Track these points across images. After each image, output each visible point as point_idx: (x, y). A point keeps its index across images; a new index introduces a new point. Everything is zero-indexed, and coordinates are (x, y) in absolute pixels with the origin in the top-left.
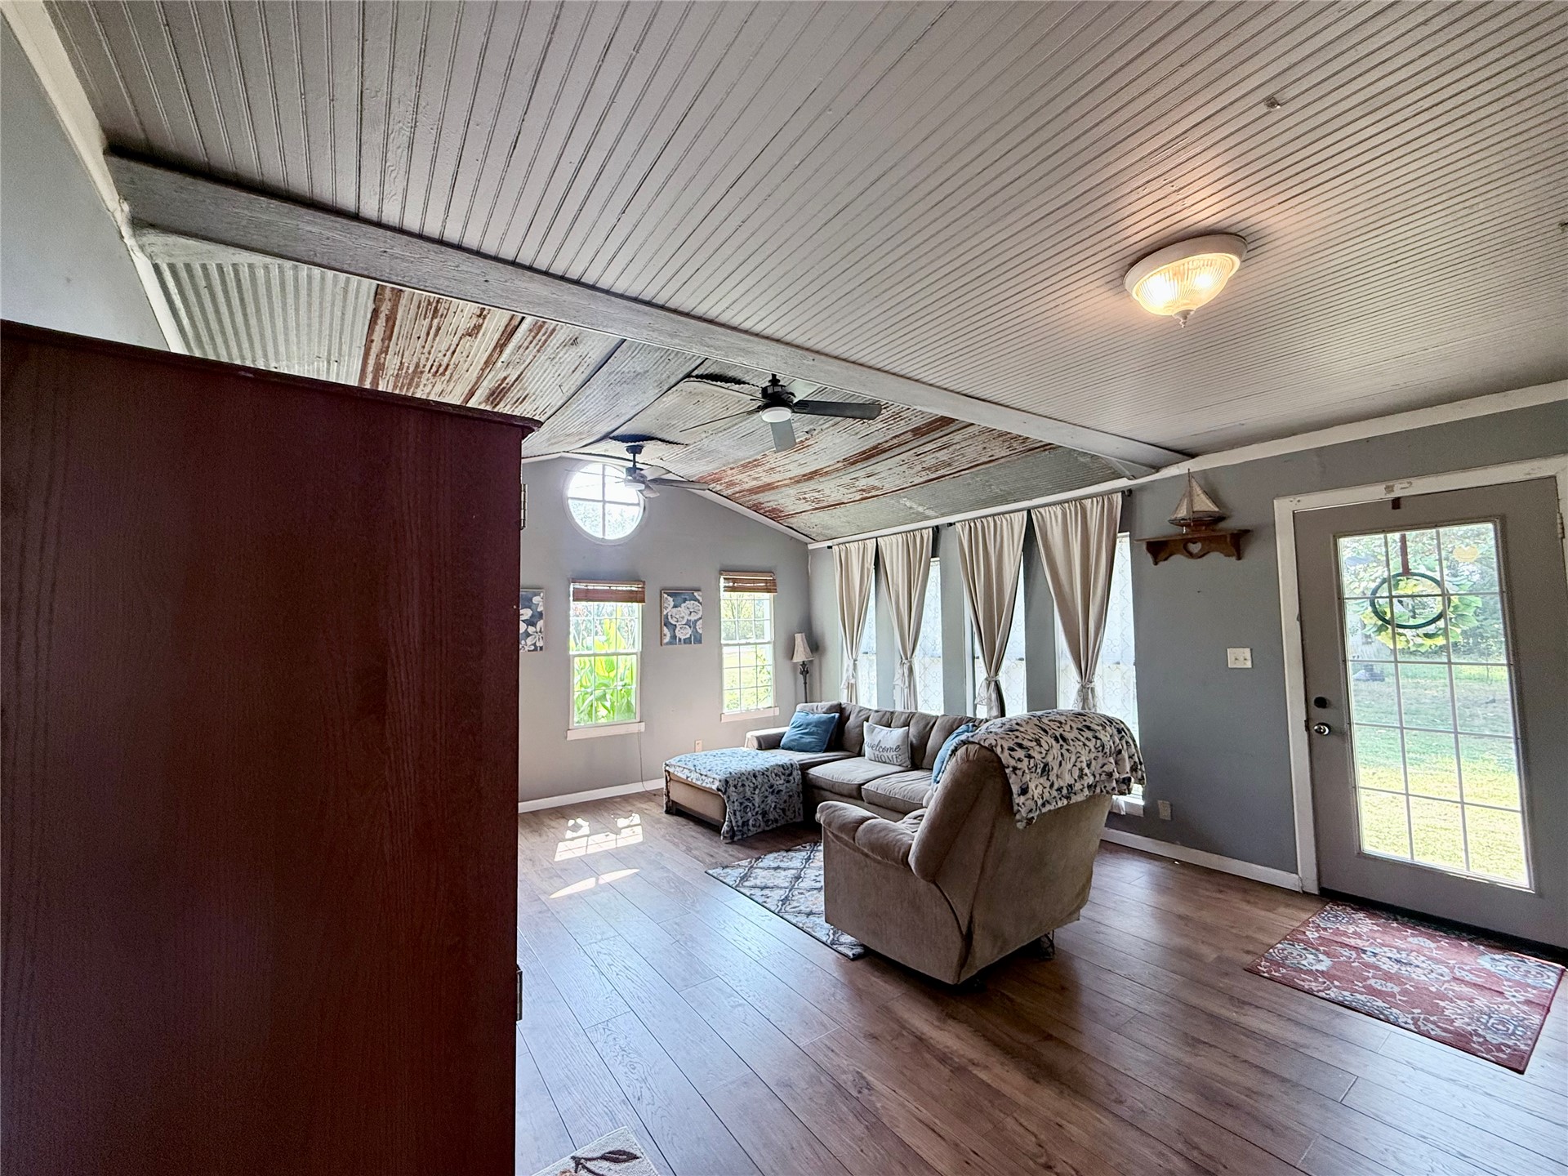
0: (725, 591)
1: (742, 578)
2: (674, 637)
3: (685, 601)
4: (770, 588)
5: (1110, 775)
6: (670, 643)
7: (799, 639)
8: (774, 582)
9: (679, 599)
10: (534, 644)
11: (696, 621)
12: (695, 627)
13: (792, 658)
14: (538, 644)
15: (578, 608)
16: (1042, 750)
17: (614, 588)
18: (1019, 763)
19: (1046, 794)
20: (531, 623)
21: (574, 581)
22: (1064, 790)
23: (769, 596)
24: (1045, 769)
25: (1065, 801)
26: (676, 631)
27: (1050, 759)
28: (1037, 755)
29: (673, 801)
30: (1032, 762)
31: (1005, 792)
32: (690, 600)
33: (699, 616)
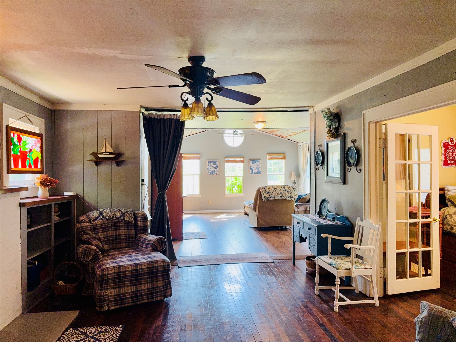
0: (268, 159)
1: (271, 155)
2: (253, 172)
3: (256, 162)
4: (284, 158)
5: (286, 195)
6: (251, 174)
7: (293, 173)
8: (285, 156)
9: (254, 162)
10: (217, 173)
11: (259, 168)
12: (259, 169)
13: (291, 179)
15: (227, 165)
16: (269, 190)
17: (236, 159)
18: (263, 191)
19: (268, 197)
20: (216, 168)
21: (226, 158)
22: (273, 197)
23: (283, 160)
24: (268, 193)
25: (273, 199)
26: (253, 171)
27: (270, 191)
28: (267, 190)
29: (246, 212)
30: (265, 191)
31: (261, 195)
32: (257, 162)
33: (260, 166)
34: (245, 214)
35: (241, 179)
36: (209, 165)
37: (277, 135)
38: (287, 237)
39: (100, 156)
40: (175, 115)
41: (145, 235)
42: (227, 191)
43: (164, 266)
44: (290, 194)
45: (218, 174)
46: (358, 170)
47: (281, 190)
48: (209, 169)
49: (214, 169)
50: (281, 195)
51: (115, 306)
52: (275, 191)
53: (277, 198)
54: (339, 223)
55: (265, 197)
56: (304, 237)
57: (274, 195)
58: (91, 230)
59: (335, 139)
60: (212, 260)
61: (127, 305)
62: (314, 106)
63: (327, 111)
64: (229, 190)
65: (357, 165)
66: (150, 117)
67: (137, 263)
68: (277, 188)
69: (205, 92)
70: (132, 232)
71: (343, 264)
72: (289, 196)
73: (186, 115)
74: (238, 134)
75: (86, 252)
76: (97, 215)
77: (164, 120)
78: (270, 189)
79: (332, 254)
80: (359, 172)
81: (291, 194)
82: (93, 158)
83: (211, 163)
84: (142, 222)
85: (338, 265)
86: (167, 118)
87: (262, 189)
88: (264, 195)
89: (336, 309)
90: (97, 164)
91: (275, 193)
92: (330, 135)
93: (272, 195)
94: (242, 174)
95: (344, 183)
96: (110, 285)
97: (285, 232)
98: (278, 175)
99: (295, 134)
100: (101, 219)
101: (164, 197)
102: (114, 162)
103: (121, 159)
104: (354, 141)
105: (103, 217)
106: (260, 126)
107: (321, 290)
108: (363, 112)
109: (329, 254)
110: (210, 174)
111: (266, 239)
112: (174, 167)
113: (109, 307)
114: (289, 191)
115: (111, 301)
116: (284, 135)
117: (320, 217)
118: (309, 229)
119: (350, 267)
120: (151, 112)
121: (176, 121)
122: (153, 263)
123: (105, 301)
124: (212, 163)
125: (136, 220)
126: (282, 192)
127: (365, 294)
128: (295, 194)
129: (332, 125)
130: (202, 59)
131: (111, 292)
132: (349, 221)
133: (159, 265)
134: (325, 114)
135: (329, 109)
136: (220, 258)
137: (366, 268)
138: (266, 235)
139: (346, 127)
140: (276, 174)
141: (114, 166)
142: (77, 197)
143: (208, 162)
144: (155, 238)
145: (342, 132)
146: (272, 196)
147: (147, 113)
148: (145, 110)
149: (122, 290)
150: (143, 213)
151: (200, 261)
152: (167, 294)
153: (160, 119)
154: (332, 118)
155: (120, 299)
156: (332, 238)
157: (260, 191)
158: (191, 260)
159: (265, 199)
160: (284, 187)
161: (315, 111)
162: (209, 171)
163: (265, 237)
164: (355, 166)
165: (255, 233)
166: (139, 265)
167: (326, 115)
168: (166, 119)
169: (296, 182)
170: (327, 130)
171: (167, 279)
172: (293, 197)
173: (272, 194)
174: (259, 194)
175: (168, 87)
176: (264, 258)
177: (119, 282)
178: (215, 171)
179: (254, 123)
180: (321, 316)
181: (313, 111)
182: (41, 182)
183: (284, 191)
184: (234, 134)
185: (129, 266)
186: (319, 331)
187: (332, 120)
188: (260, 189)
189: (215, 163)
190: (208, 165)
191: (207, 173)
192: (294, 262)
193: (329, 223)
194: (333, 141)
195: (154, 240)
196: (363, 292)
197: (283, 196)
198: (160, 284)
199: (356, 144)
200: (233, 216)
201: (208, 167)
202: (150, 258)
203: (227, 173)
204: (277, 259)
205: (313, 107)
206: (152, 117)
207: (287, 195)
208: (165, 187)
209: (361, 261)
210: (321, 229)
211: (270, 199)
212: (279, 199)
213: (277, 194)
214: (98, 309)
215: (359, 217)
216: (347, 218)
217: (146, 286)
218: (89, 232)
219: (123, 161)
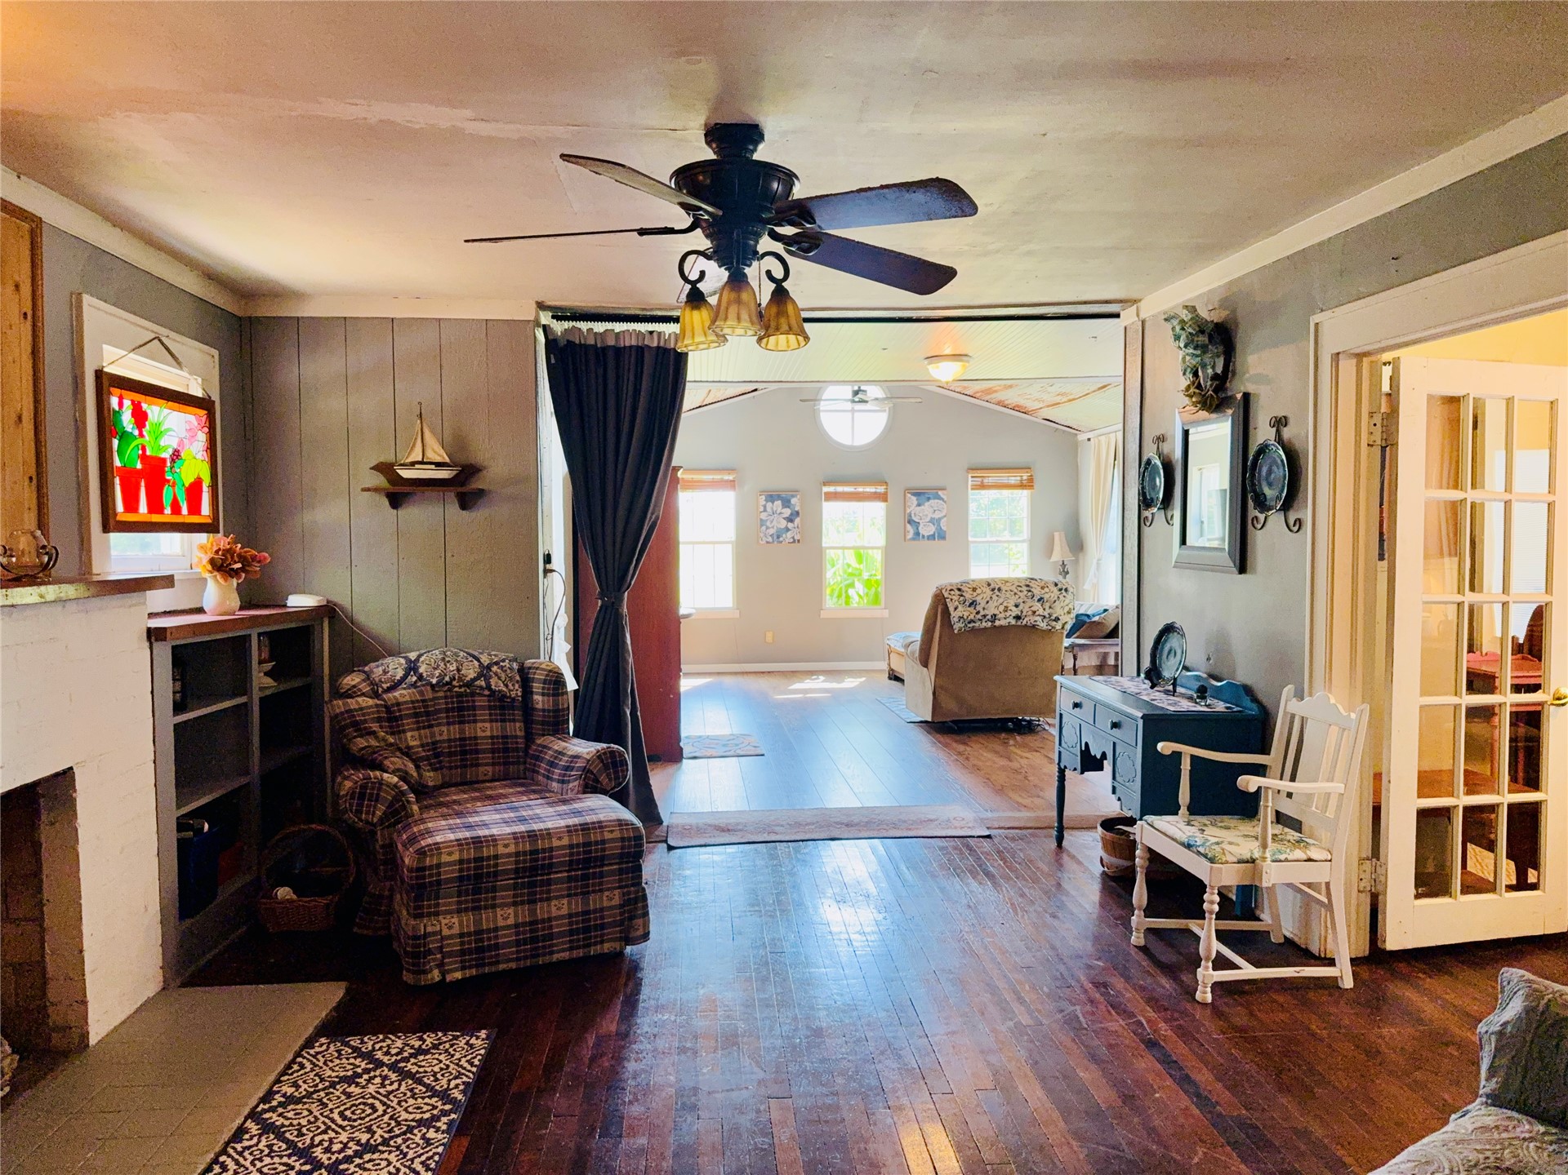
0: (972, 489)
1: (983, 473)
2: (917, 534)
3: (929, 499)
4: (1027, 484)
6: (913, 539)
7: (1059, 538)
8: (1031, 480)
9: (922, 497)
10: (793, 538)
11: (940, 519)
12: (939, 525)
13: (1050, 557)
14: (796, 538)
15: (831, 509)
16: (975, 594)
17: (860, 489)
18: (954, 597)
19: (972, 617)
20: (790, 520)
21: (825, 484)
22: (989, 617)
23: (1026, 493)
24: (973, 604)
25: (990, 624)
26: (920, 528)
27: (978, 599)
28: (968, 595)
29: (892, 670)
30: (962, 598)
31: (946, 613)
32: (934, 499)
33: (944, 514)
34: (890, 678)
35: (878, 556)
36: (769, 509)
37: (1006, 402)
38: (1035, 753)
39: (406, 474)
40: (655, 335)
41: (559, 739)
42: (828, 597)
43: (623, 839)
44: (1047, 608)
45: (799, 541)
46: (1291, 522)
47: (1015, 594)
48: (768, 524)
49: (783, 524)
50: (1016, 612)
51: (463, 968)
52: (994, 597)
53: (1003, 622)
54: (1220, 706)
55: (960, 617)
56: (1096, 751)
57: (991, 611)
58: (379, 720)
59: (1214, 416)
60: (782, 826)
61: (502, 967)
62: (1140, 300)
63: (1186, 315)
64: (836, 594)
65: (1287, 506)
66: (568, 341)
67: (534, 831)
68: (1004, 588)
69: (761, 249)
70: (517, 729)
71: (1230, 843)
72: (1046, 614)
73: (696, 333)
74: (866, 402)
75: (366, 794)
76: (400, 673)
77: (619, 351)
78: (979, 591)
79: (1194, 810)
80: (1296, 529)
81: (1050, 607)
82: (380, 480)
83: (773, 503)
84: (548, 695)
85: (1216, 847)
86: (627, 344)
87: (951, 590)
88: (958, 612)
89: (1205, 995)
90: (396, 500)
91: (996, 604)
92: (1194, 399)
93: (986, 612)
94: (881, 540)
95: (1242, 569)
96: (448, 902)
97: (1029, 739)
98: (1006, 545)
99: (1070, 401)
100: (414, 685)
101: (618, 616)
102: (451, 496)
103: (477, 484)
104: (1280, 423)
105: (420, 677)
106: (946, 372)
107: (1150, 931)
108: (1315, 319)
109: (1183, 810)
110: (770, 539)
111: (965, 762)
112: (652, 514)
113: (443, 974)
114: (1046, 597)
115: (451, 954)
116: (1031, 405)
117: (1152, 687)
118: (1115, 725)
119: (1256, 855)
120: (571, 324)
121: (657, 355)
122: (589, 829)
123: (430, 952)
124: (776, 503)
125: (527, 691)
126: (1021, 601)
127: (1304, 947)
128: (1066, 609)
129: (1204, 366)
130: (752, 133)
131: (449, 925)
132: (1255, 700)
133: (608, 836)
134: (1178, 328)
135: (1193, 309)
136: (809, 821)
137: (1310, 860)
138: (961, 748)
139: (1252, 372)
140: (999, 539)
141: (453, 508)
142: (329, 611)
143: (764, 497)
144: (592, 749)
145: (1237, 389)
146: (985, 616)
147: (559, 327)
148: (553, 317)
149: (486, 920)
150: (549, 668)
151: (740, 830)
152: (634, 934)
153: (605, 349)
154: (1203, 339)
155: (478, 947)
156: (1193, 757)
157: (945, 599)
158: (710, 825)
159: (961, 625)
160: (1028, 586)
161: (1143, 316)
162: (767, 528)
163: (960, 754)
164: (1280, 510)
165: (924, 742)
166: (541, 835)
167: (1183, 329)
168: (625, 347)
169: (1069, 567)
170: (1184, 382)
171: (633, 885)
172: (1057, 619)
173: (984, 609)
174: (940, 606)
175: (636, 233)
176: (956, 824)
177: (477, 891)
178: (788, 530)
179: (926, 362)
180: (1152, 1014)
181: (1138, 316)
182: (212, 561)
183: (1026, 599)
184: (853, 401)
185: (508, 839)
186: (1146, 1064)
187: (1204, 348)
188: (943, 591)
189: (786, 503)
190: (765, 510)
191: (762, 535)
192: (1060, 839)
193: (1185, 705)
194: (1205, 421)
195: (588, 757)
196: (1296, 939)
197: (1024, 614)
198: (611, 899)
199: (1287, 433)
200: (850, 683)
201: (763, 516)
202: (578, 813)
203: (831, 536)
204: (1002, 825)
205: (1135, 301)
206: (577, 342)
207: (1037, 613)
208: (621, 582)
209: (1292, 835)
210: (1157, 725)
211: (977, 625)
212: (1010, 626)
213: (1002, 608)
214: (408, 977)
215: (1290, 686)
216: (1248, 690)
217: (565, 906)
218: (375, 727)
219: (481, 493)
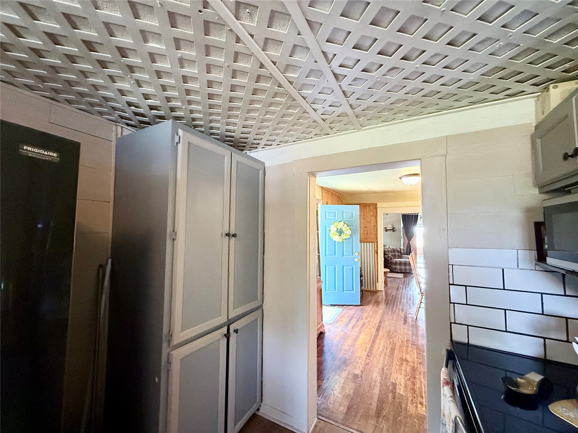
39: (387, 228)
40: (415, 213)
51: (400, 270)
61: (403, 270)
70: (400, 254)
82: (385, 229)
84: (403, 251)
90: (386, 231)
96: (398, 265)
102: (392, 231)
103: (394, 230)
121: (415, 215)
125: (401, 250)
147: (403, 213)
149: (401, 267)
168: (410, 214)
206: (405, 214)
219: (395, 230)
